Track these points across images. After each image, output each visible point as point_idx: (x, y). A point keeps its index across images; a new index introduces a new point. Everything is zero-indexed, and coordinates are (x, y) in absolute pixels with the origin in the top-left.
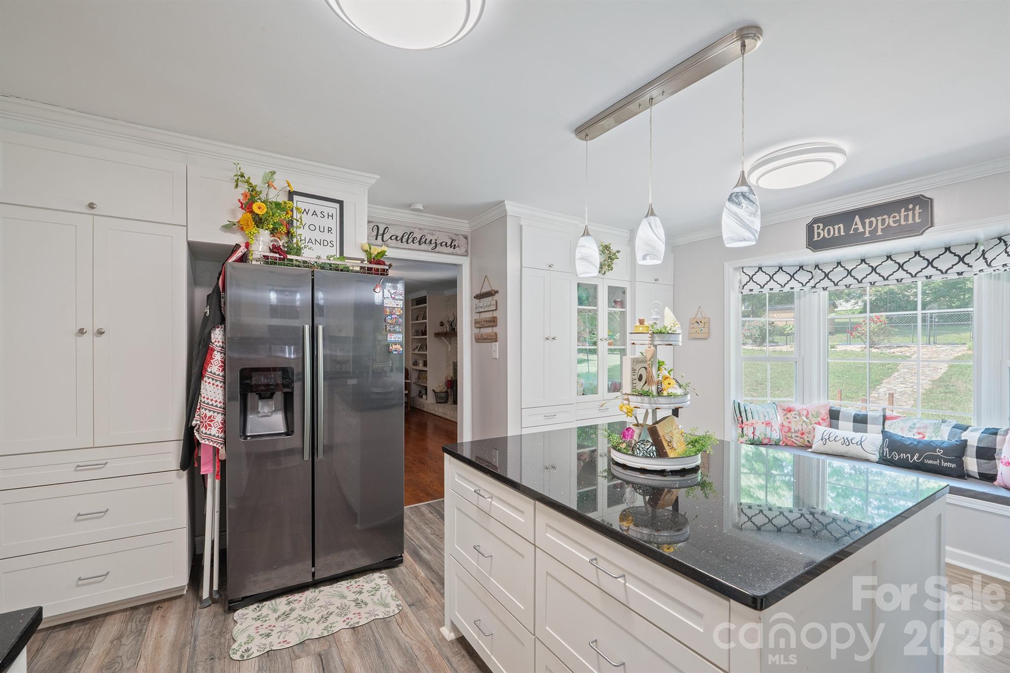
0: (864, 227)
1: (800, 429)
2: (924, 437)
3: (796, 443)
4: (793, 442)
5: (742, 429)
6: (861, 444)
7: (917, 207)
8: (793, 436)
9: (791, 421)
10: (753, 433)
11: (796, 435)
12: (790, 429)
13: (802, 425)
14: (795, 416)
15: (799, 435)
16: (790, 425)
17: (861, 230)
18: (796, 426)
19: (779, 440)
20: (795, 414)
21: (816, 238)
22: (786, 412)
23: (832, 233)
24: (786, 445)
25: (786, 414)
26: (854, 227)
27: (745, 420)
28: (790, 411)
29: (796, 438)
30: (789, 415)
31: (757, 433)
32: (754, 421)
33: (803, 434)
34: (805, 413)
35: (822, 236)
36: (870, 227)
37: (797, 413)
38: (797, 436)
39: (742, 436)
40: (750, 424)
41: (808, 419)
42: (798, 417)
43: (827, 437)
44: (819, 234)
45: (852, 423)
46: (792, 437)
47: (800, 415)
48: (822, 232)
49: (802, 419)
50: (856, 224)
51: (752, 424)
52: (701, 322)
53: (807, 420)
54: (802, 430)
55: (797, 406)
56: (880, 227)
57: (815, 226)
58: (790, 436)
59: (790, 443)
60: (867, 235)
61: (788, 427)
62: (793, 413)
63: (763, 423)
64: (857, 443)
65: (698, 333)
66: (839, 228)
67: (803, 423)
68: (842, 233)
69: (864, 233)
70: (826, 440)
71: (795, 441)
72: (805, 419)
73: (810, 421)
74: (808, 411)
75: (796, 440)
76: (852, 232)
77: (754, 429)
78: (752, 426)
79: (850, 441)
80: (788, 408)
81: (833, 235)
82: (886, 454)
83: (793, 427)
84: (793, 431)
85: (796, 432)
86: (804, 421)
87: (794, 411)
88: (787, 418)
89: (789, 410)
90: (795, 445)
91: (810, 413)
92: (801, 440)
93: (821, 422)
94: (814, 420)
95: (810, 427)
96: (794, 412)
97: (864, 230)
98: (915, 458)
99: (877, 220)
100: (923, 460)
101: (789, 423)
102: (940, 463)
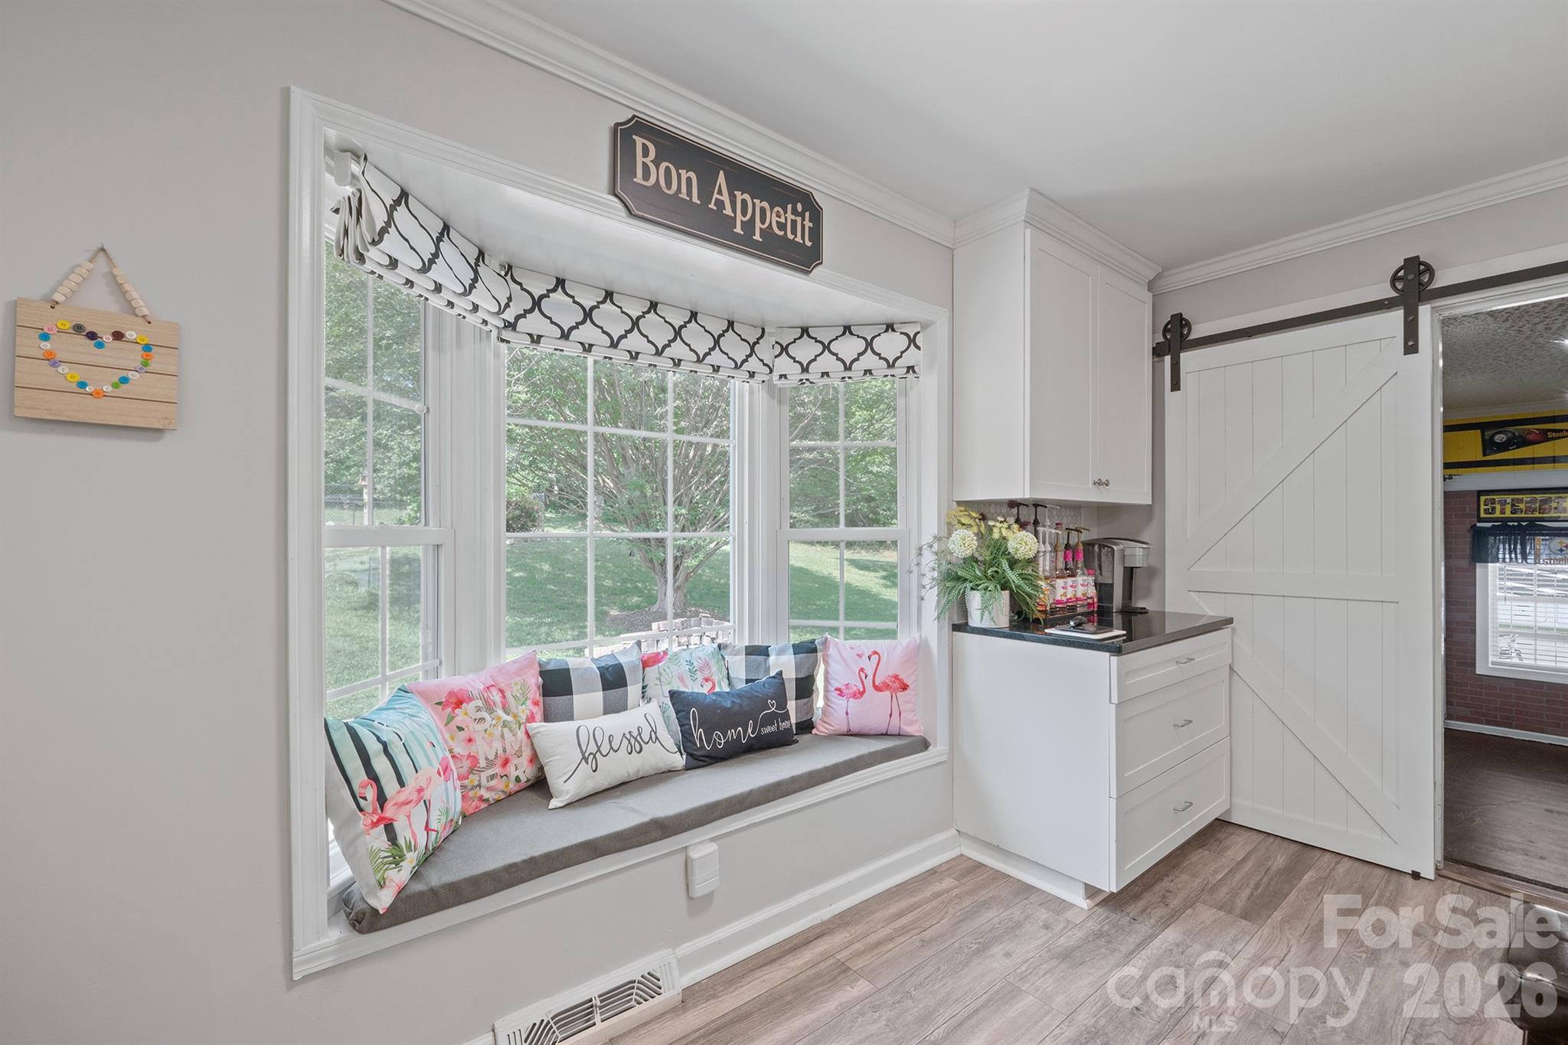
0: (734, 209)
1: (500, 752)
3: (487, 800)
5: (390, 830)
6: (657, 738)
7: (808, 215)
8: (484, 781)
9: (472, 737)
11: (491, 772)
12: (473, 759)
13: (502, 736)
14: (479, 715)
15: (497, 770)
16: (472, 749)
17: (728, 211)
18: (490, 744)
20: (478, 709)
21: (639, 179)
22: (449, 710)
23: (674, 186)
25: (451, 718)
26: (716, 196)
27: (392, 787)
28: (459, 704)
29: (493, 783)
30: (461, 716)
33: (506, 762)
34: (496, 697)
35: (653, 179)
36: (744, 214)
37: (480, 703)
38: (493, 777)
39: (397, 860)
41: (508, 714)
42: (486, 716)
43: (593, 748)
44: (646, 175)
46: (479, 786)
47: (489, 707)
48: (652, 167)
49: (499, 718)
50: (720, 192)
52: (118, 336)
53: (509, 718)
54: (505, 751)
55: (471, 682)
56: (758, 224)
57: (639, 141)
58: (476, 783)
60: (738, 230)
61: (469, 756)
62: (469, 707)
63: (439, 773)
64: (651, 737)
66: (689, 180)
67: (506, 730)
68: (695, 200)
69: (733, 222)
70: (594, 757)
71: (485, 796)
72: (505, 717)
73: (515, 716)
74: (501, 691)
75: (489, 789)
76: (712, 206)
79: (638, 738)
80: (451, 694)
81: (676, 195)
82: (701, 740)
83: (481, 749)
84: (483, 763)
85: (490, 764)
86: (505, 724)
87: (470, 699)
88: (460, 729)
89: (453, 700)
90: (484, 805)
91: (508, 694)
92: (502, 784)
93: (535, 712)
94: (523, 712)
95: (521, 734)
96: (472, 705)
97: (733, 215)
98: (750, 731)
99: (754, 204)
100: (760, 729)
101: (470, 740)
102: (778, 726)
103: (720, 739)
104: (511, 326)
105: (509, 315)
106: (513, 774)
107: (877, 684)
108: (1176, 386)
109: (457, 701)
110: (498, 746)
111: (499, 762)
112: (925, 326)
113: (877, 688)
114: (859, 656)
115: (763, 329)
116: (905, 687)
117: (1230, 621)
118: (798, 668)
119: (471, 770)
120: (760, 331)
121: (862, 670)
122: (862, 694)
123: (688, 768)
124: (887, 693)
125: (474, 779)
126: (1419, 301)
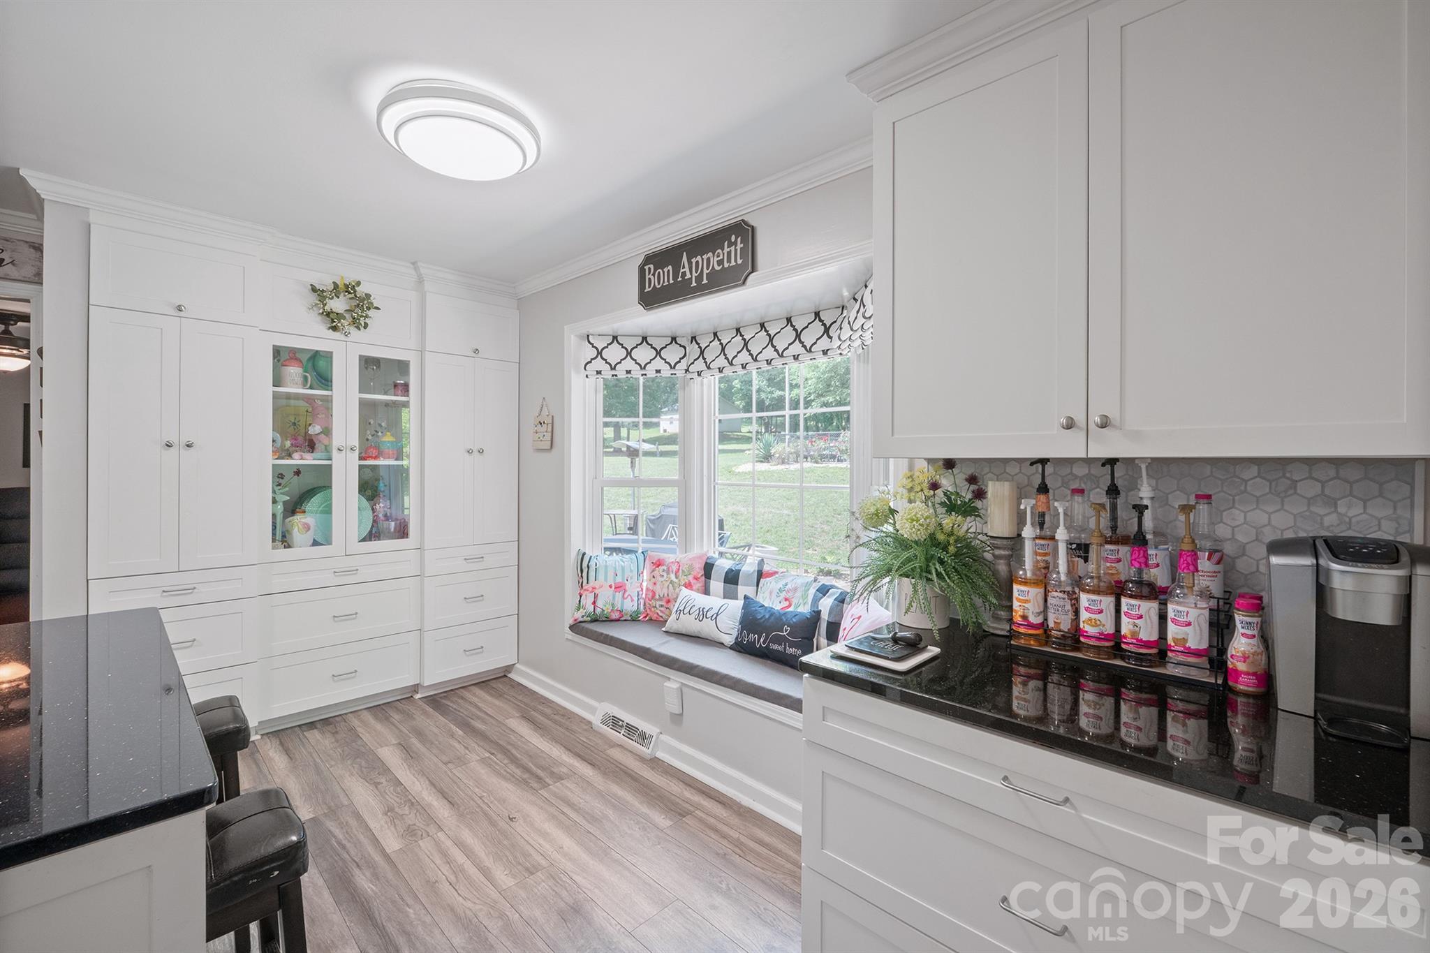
0: (691, 272)
1: (666, 595)
2: (785, 607)
3: (661, 617)
4: (658, 614)
5: (580, 596)
6: (716, 618)
7: (739, 239)
8: (658, 606)
9: (657, 582)
10: (594, 603)
11: (661, 603)
12: (654, 593)
13: (668, 587)
14: (663, 573)
15: (663, 603)
16: (655, 588)
17: (688, 275)
18: (662, 589)
19: (637, 612)
20: (664, 571)
21: (647, 288)
22: (654, 567)
23: (662, 281)
25: (653, 571)
26: (682, 271)
27: (585, 582)
28: (658, 566)
29: (662, 609)
30: (657, 572)
31: (600, 603)
32: (596, 584)
33: (668, 602)
34: (674, 568)
35: (653, 285)
36: (696, 271)
37: (665, 568)
38: (662, 606)
39: (579, 608)
40: (591, 589)
41: (676, 578)
42: (666, 575)
43: (682, 608)
44: (650, 284)
45: (723, 584)
47: (668, 573)
48: (653, 279)
49: (670, 578)
50: (684, 267)
51: (594, 588)
52: (544, 422)
53: (675, 580)
54: (668, 595)
55: (670, 557)
56: (706, 271)
57: (646, 267)
60: (694, 284)
62: (661, 568)
63: (611, 586)
64: (712, 616)
65: (541, 440)
66: (668, 273)
67: (670, 585)
68: (671, 281)
69: (692, 280)
70: (680, 612)
71: (661, 614)
72: (673, 577)
73: (679, 581)
74: (679, 566)
75: (661, 611)
76: (680, 279)
77: (596, 597)
78: (592, 592)
79: (705, 613)
80: (659, 560)
81: (663, 284)
83: (658, 589)
84: (657, 597)
85: (660, 599)
86: (671, 582)
87: (663, 565)
88: (654, 577)
89: (658, 563)
91: (681, 568)
92: (667, 612)
93: (693, 582)
94: (684, 579)
96: (663, 567)
97: (691, 276)
98: (762, 640)
99: (703, 259)
100: (769, 644)
101: (655, 584)
110: (665, 591)
111: (664, 599)
118: (831, 612)
119: (653, 598)
123: (731, 648)
125: (654, 602)
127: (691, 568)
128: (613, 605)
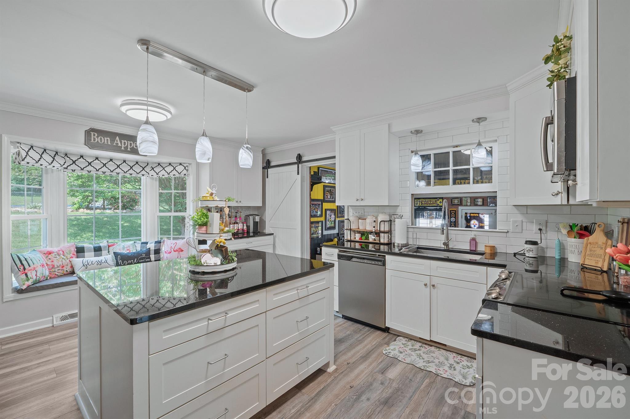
0: (121, 144)
2: (130, 251)
4: (55, 274)
5: (26, 274)
6: (107, 262)
8: (56, 270)
9: (53, 261)
11: (58, 269)
12: (53, 266)
13: (62, 261)
14: (56, 256)
15: (60, 268)
16: (53, 263)
17: (120, 145)
18: (58, 263)
19: (48, 276)
20: (55, 255)
21: (92, 141)
22: (47, 255)
23: (103, 141)
24: (50, 278)
25: (47, 257)
26: (116, 142)
27: (26, 266)
28: (50, 254)
29: (59, 271)
30: (50, 256)
31: (38, 275)
32: (35, 266)
33: (63, 267)
34: (61, 252)
35: (96, 141)
36: (125, 145)
37: (56, 254)
38: (59, 270)
39: (28, 280)
41: (64, 256)
42: (58, 256)
43: (86, 263)
44: (94, 140)
45: (94, 252)
46: (55, 271)
47: (59, 255)
48: (96, 139)
49: (61, 257)
50: (117, 141)
54: (63, 264)
55: (55, 249)
56: (129, 147)
57: (92, 133)
58: (54, 271)
59: (53, 276)
60: (123, 149)
61: (52, 265)
63: (41, 265)
64: (105, 262)
66: (107, 140)
68: (109, 143)
69: (121, 147)
70: (87, 265)
71: (57, 274)
72: (63, 257)
73: (66, 257)
74: (63, 251)
75: (58, 272)
76: (115, 144)
77: (36, 272)
79: (101, 262)
80: (48, 252)
81: (103, 143)
82: (121, 263)
83: (56, 263)
84: (56, 266)
85: (58, 267)
86: (63, 258)
88: (50, 259)
89: (48, 253)
90: (57, 276)
91: (65, 252)
92: (62, 272)
93: (73, 256)
94: (69, 256)
95: (68, 261)
96: (54, 254)
97: (121, 146)
98: (135, 261)
99: (128, 143)
100: (139, 261)
101: (52, 261)
102: (145, 260)
103: (126, 262)
104: (67, 168)
105: (65, 166)
106: (65, 269)
107: (175, 250)
108: (267, 178)
109: (50, 253)
110: (61, 263)
111: (61, 267)
112: (190, 164)
113: (174, 251)
114: (172, 244)
115: (148, 164)
116: (182, 251)
117: (273, 234)
118: (155, 247)
119: (52, 268)
120: (147, 164)
121: (171, 247)
122: (170, 252)
124: (177, 252)
125: (53, 270)
126: (299, 163)
127: (70, 251)
128: (43, 274)
